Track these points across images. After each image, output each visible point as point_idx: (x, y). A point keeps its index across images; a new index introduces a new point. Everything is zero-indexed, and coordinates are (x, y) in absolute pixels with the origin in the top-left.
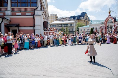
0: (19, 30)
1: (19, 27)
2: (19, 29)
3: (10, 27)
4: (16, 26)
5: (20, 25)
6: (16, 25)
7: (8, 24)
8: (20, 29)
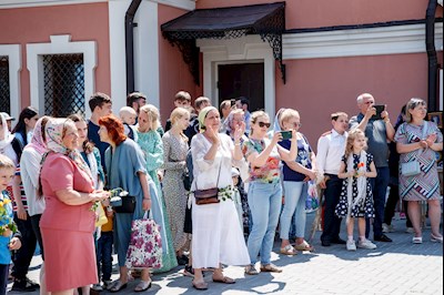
0: (282, 69)
1: (286, 39)
2: (278, 59)
3: (202, 44)
4: (251, 31)
5: (295, 15)
6: (251, 20)
7: (189, 14)
8: (287, 54)
